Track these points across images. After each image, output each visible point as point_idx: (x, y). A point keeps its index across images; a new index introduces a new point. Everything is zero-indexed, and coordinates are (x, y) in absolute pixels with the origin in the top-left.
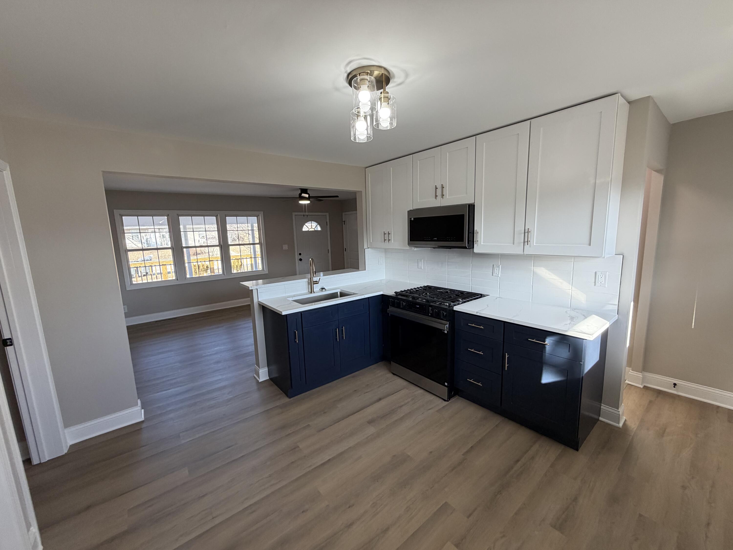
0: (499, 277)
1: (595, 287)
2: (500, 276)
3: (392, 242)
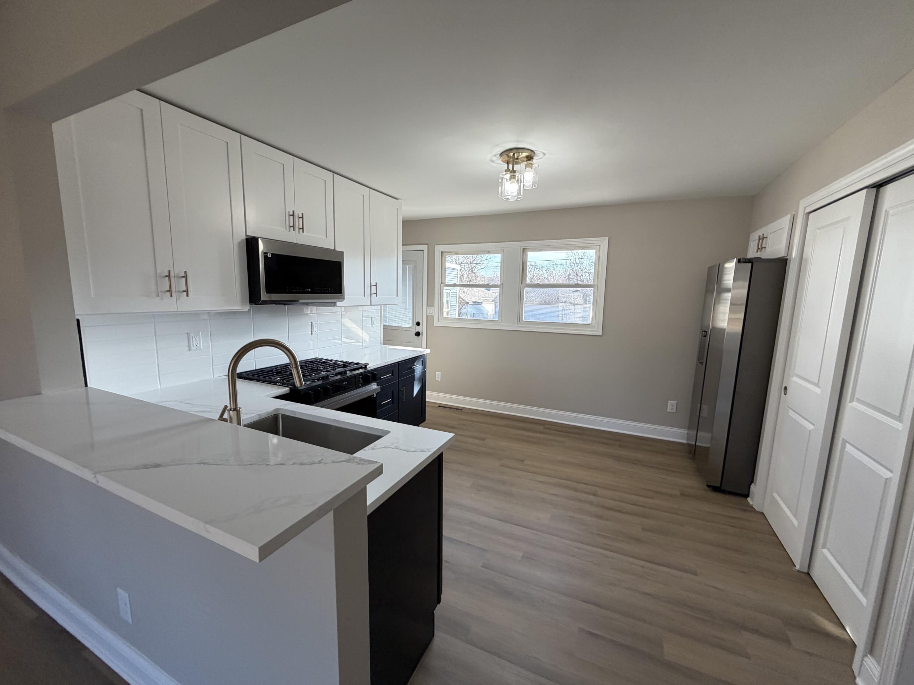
2: (318, 334)
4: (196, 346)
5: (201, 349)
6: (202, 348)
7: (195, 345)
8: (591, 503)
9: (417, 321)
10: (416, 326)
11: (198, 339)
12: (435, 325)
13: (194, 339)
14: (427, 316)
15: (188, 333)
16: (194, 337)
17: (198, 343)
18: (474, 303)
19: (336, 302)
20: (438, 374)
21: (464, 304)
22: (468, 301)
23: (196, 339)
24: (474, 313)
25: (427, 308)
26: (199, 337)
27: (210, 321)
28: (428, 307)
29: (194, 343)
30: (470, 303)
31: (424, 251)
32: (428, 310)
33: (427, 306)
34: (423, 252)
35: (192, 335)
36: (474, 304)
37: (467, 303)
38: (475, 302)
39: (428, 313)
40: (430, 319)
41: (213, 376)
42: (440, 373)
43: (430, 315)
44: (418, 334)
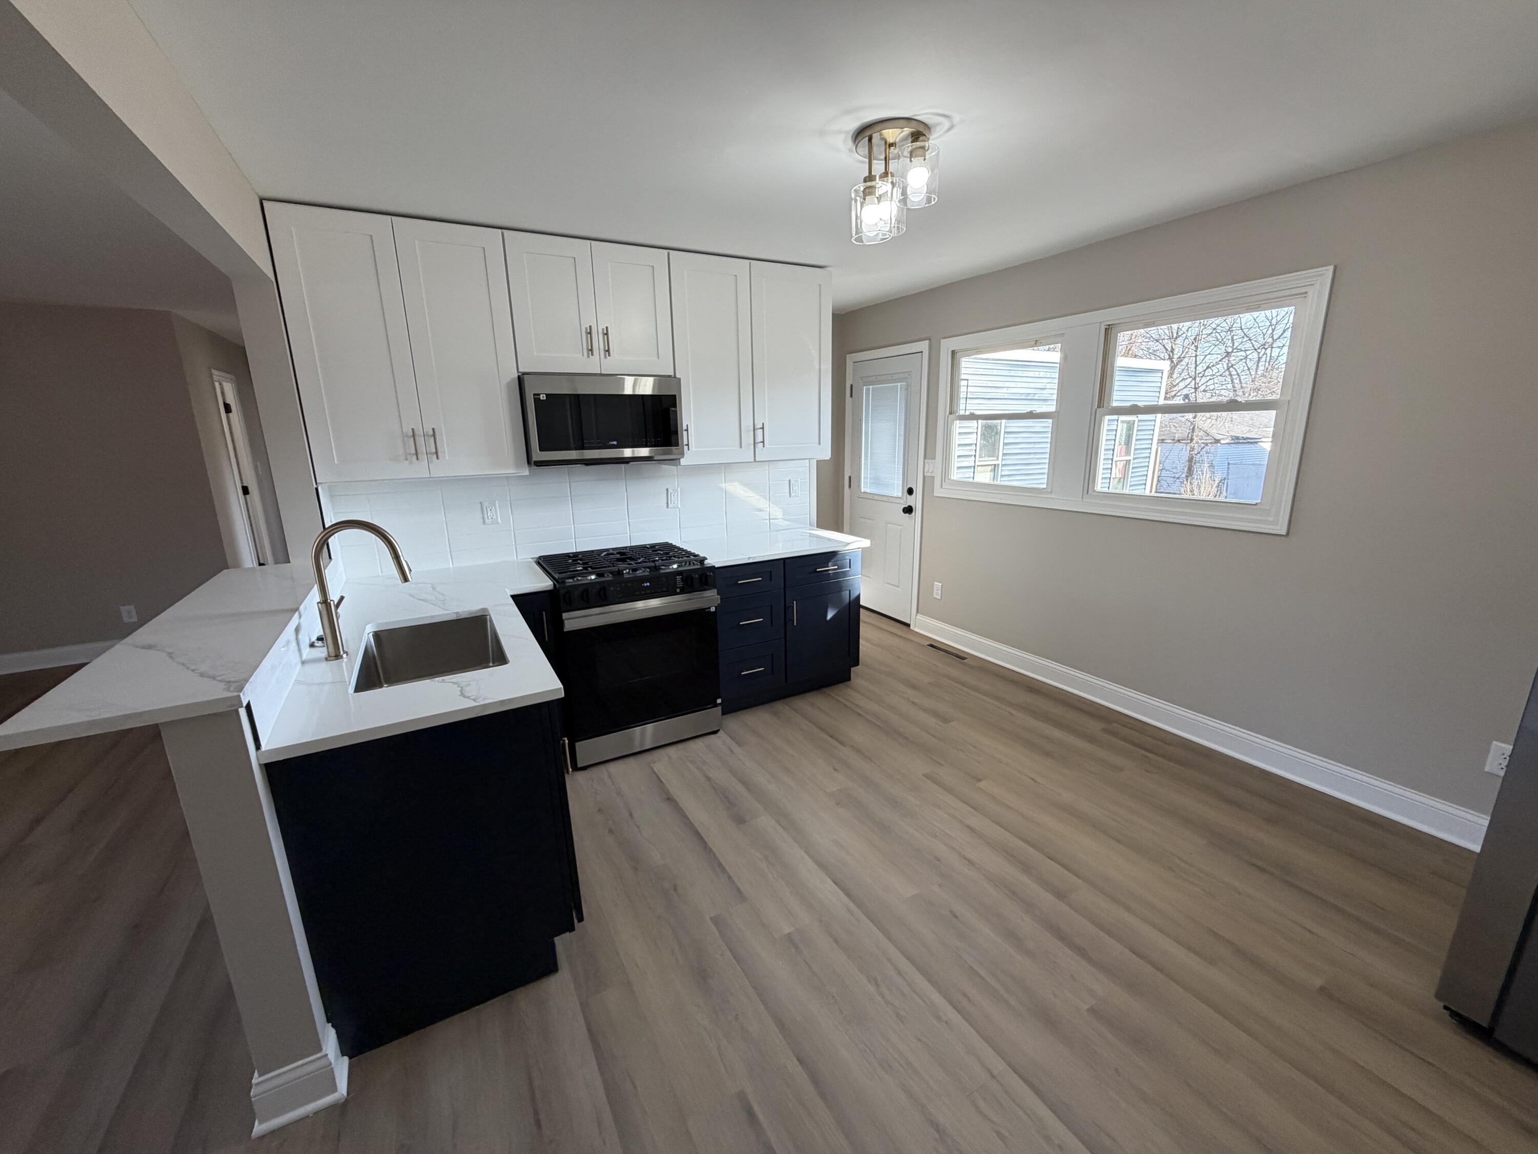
0: (678, 509)
1: (790, 498)
2: (679, 506)
3: (447, 458)
4: (492, 518)
5: (498, 523)
6: (500, 522)
7: (490, 518)
8: (1029, 906)
9: (909, 486)
10: (908, 495)
11: (493, 509)
12: (935, 495)
13: (489, 510)
14: (924, 477)
15: (481, 503)
16: (489, 508)
17: (494, 515)
18: (1236, 441)
19: (679, 459)
20: (938, 585)
21: (1207, 444)
22: (1219, 437)
23: (491, 510)
24: (1230, 462)
25: (924, 462)
26: (495, 508)
27: (509, 489)
28: (926, 460)
29: (489, 515)
30: (1222, 442)
31: (924, 353)
32: (927, 465)
33: (925, 458)
34: (922, 355)
35: (486, 504)
36: (1234, 443)
37: (1217, 441)
38: (1237, 438)
39: (926, 471)
40: (928, 481)
41: (517, 558)
42: (940, 584)
43: (929, 474)
44: (908, 510)
